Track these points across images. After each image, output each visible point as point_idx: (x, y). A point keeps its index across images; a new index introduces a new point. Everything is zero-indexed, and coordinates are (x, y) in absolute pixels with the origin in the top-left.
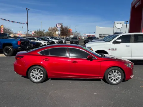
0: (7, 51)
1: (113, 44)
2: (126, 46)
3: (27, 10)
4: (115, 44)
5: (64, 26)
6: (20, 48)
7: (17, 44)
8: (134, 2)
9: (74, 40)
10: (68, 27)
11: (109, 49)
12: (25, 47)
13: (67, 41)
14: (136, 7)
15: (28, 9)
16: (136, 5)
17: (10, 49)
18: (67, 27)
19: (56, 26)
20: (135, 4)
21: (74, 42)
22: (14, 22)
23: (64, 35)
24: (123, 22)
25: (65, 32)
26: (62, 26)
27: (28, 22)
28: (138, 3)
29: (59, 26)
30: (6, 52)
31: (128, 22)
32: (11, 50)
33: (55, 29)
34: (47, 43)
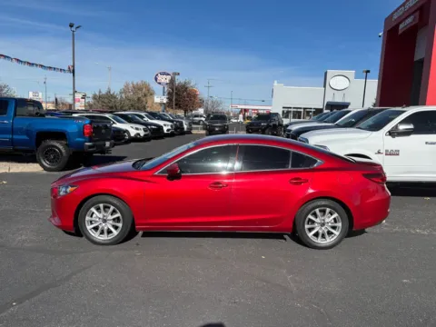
0: (50, 154)
1: (390, 137)
2: (427, 143)
3: (73, 29)
4: (393, 137)
5: (180, 80)
6: (90, 147)
7: (82, 134)
8: (395, 17)
9: (217, 123)
10: (192, 84)
11: (379, 153)
12: (101, 143)
13: (194, 126)
14: (400, 32)
15: (75, 27)
16: (401, 26)
17: (59, 149)
18: (189, 83)
19: (156, 79)
20: (400, 23)
21: (217, 129)
22: (33, 64)
23: (180, 108)
24: (351, 73)
25: (181, 97)
26: (172, 81)
27: (73, 66)
28: (409, 20)
29: (165, 79)
30: (47, 158)
31: (368, 72)
32: (63, 151)
33: (144, 90)
34: (145, 130)
